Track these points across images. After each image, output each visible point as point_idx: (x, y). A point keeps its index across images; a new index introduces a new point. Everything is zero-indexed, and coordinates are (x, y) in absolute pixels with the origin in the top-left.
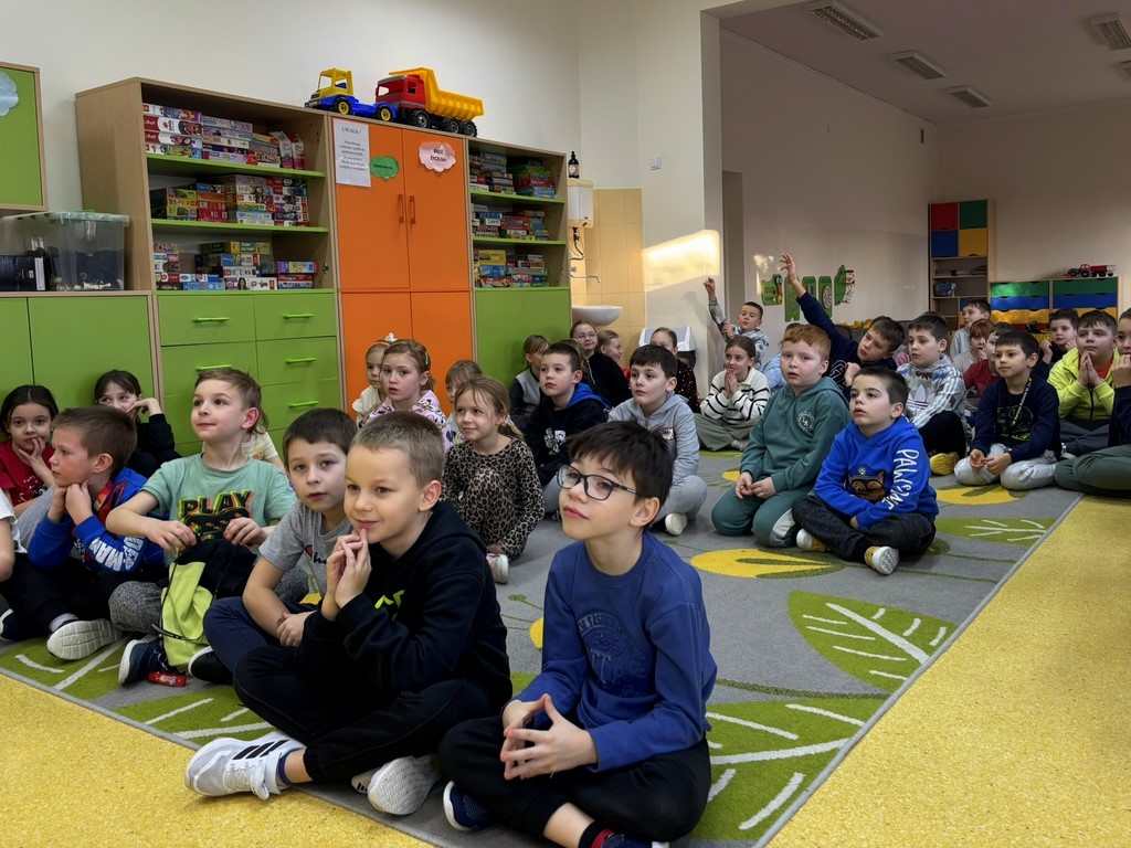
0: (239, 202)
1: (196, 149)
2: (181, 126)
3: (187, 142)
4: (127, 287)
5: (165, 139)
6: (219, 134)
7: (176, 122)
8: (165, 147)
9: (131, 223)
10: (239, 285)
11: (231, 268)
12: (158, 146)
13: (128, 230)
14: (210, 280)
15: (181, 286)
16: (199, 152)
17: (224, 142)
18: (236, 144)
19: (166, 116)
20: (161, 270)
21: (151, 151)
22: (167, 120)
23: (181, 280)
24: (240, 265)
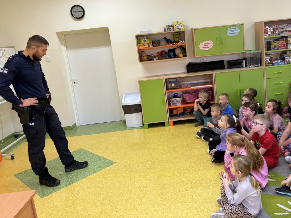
0: (289, 43)
1: (277, 33)
2: (273, 29)
3: (274, 32)
4: (261, 65)
5: (269, 33)
6: (283, 28)
7: (272, 28)
8: (269, 35)
9: (262, 52)
10: (288, 62)
11: (287, 58)
12: (268, 35)
13: (261, 53)
14: (280, 62)
15: (273, 64)
17: (284, 30)
18: (288, 29)
19: (270, 28)
20: (268, 61)
21: (266, 36)
23: (273, 62)
24: (289, 56)
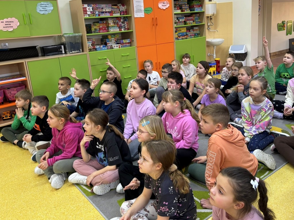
0: (110, 25)
1: (97, 14)
2: (93, 9)
3: (94, 12)
4: (83, 51)
5: (89, 13)
6: (103, 9)
7: (91, 8)
8: (89, 15)
9: (82, 35)
10: (111, 47)
11: (109, 42)
12: (87, 15)
13: (82, 37)
14: (103, 47)
15: (96, 49)
16: (97, 15)
17: (104, 10)
18: (107, 10)
20: (91, 46)
21: (86, 16)
22: (89, 8)
23: (96, 48)
24: (111, 41)
